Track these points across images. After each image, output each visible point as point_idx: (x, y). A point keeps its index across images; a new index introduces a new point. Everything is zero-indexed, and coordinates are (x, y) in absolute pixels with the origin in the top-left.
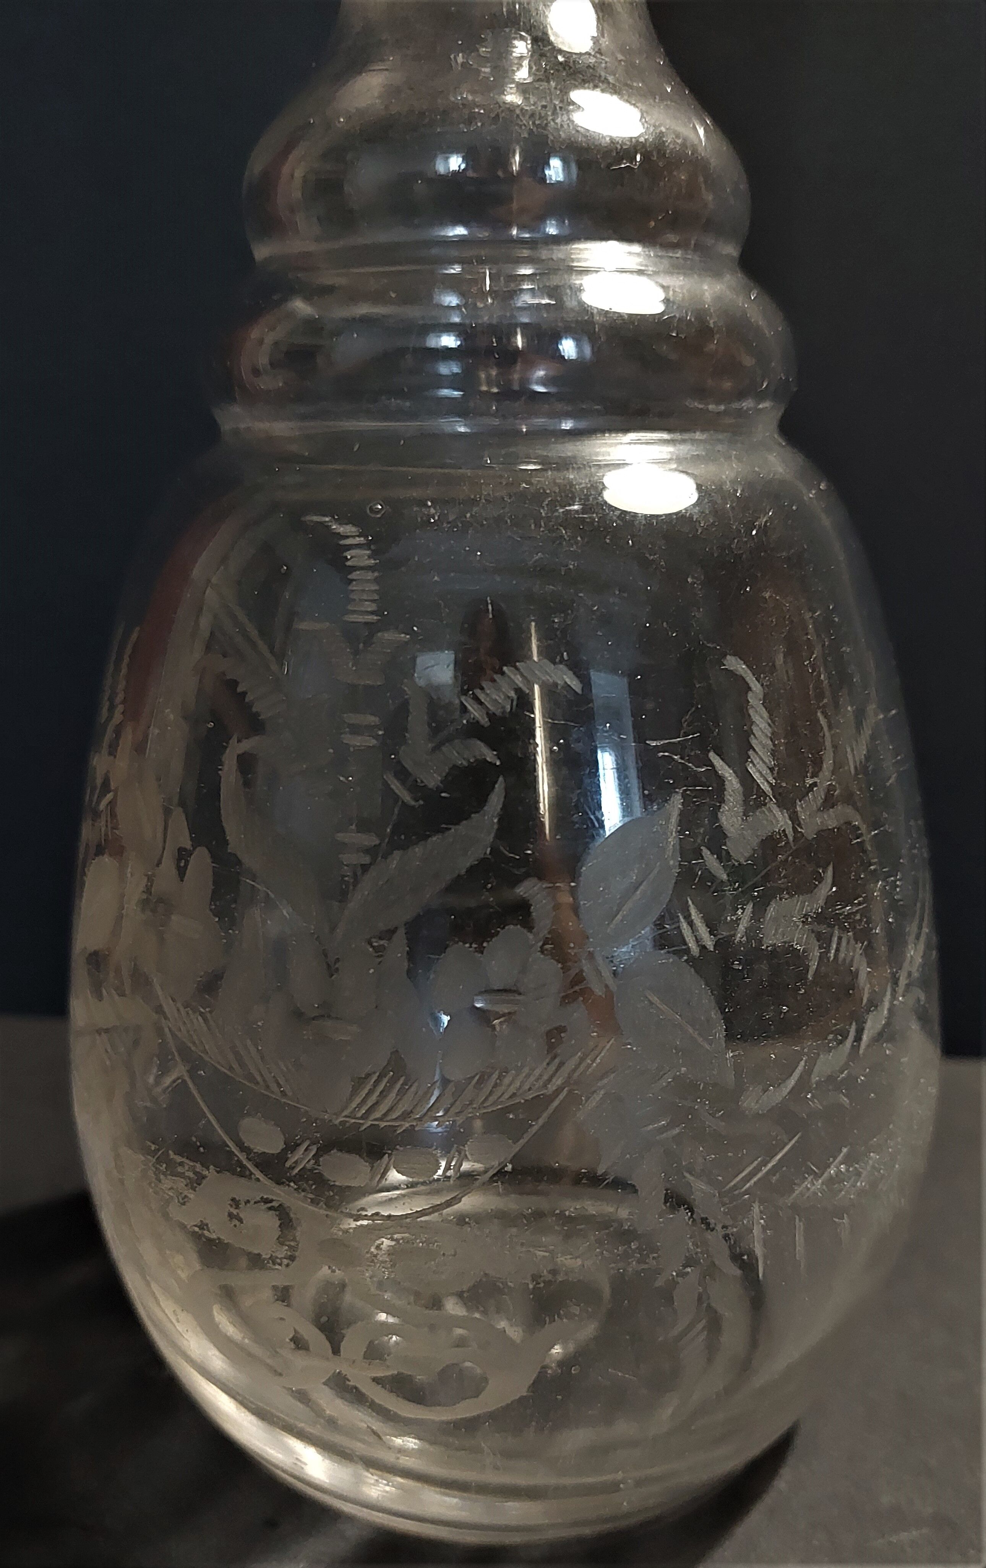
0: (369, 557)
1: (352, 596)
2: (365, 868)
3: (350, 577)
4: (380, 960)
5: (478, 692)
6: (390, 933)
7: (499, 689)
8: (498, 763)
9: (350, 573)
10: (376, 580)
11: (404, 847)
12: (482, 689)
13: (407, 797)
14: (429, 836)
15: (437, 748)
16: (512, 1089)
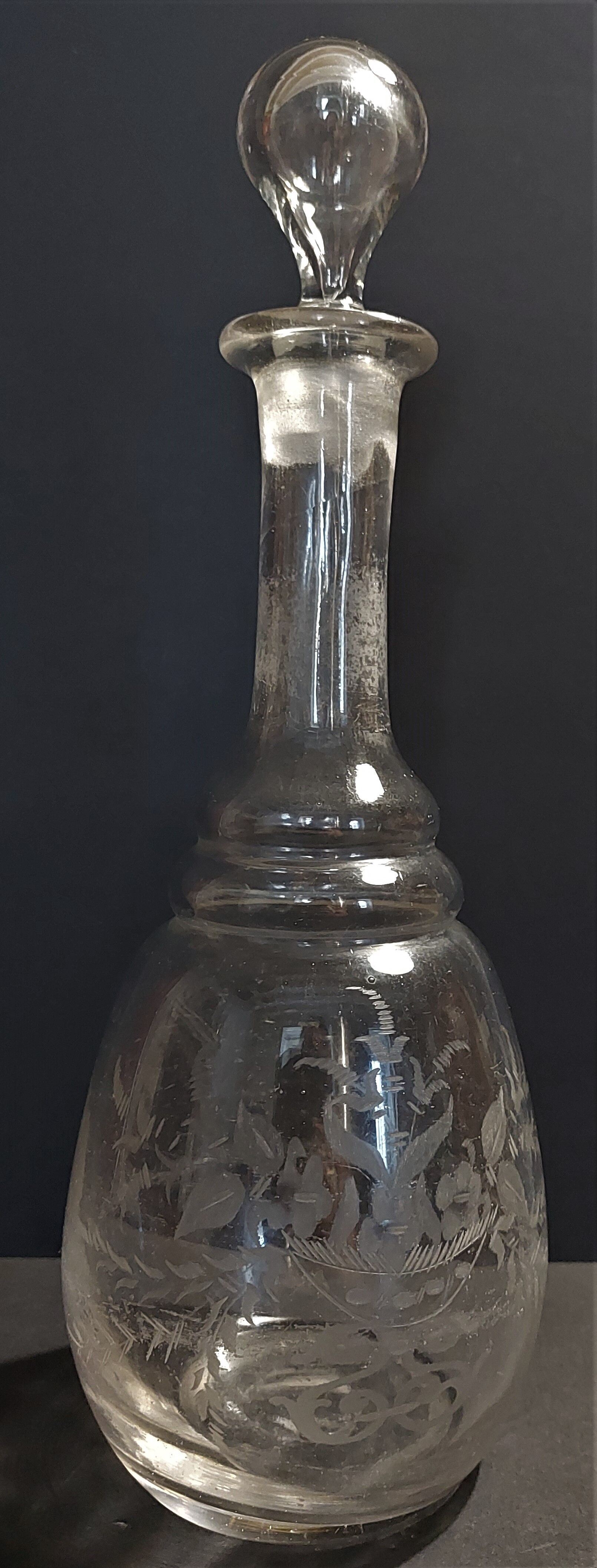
0: (385, 1004)
1: (381, 1023)
2: (404, 1148)
3: (378, 1014)
4: (414, 1190)
5: (438, 1058)
6: (417, 1177)
7: (445, 1055)
8: (449, 1088)
9: (378, 1012)
10: (391, 1014)
11: (420, 1134)
12: (440, 1056)
13: (417, 1110)
14: (429, 1127)
15: (427, 1086)
16: (469, 1239)
